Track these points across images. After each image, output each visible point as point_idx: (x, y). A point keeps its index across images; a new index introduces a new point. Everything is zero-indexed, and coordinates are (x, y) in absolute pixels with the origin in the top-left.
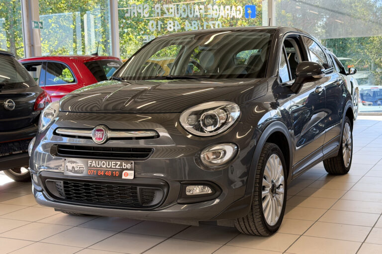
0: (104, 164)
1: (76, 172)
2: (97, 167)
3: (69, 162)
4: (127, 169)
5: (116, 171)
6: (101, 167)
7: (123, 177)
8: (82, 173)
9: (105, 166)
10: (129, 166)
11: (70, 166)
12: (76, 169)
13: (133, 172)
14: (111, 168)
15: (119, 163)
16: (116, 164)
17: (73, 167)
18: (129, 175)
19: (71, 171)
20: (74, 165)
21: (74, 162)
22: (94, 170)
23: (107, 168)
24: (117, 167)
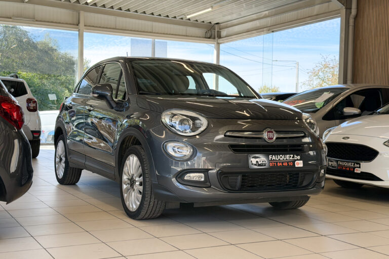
0: (281, 157)
1: (260, 165)
2: (276, 160)
3: (253, 157)
4: (298, 160)
5: (290, 162)
6: (279, 160)
7: (296, 166)
8: (265, 165)
9: (282, 159)
10: (299, 157)
11: (254, 161)
12: (259, 163)
13: (302, 161)
14: (287, 160)
15: (292, 156)
16: (290, 157)
17: (257, 162)
18: (299, 164)
19: (255, 165)
20: (258, 160)
21: (257, 157)
22: (274, 162)
23: (284, 160)
24: (291, 159)
